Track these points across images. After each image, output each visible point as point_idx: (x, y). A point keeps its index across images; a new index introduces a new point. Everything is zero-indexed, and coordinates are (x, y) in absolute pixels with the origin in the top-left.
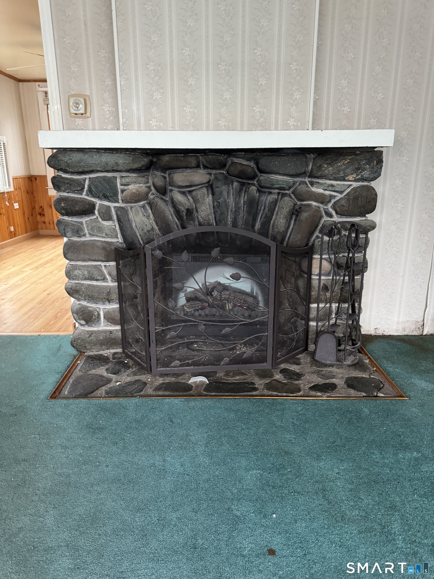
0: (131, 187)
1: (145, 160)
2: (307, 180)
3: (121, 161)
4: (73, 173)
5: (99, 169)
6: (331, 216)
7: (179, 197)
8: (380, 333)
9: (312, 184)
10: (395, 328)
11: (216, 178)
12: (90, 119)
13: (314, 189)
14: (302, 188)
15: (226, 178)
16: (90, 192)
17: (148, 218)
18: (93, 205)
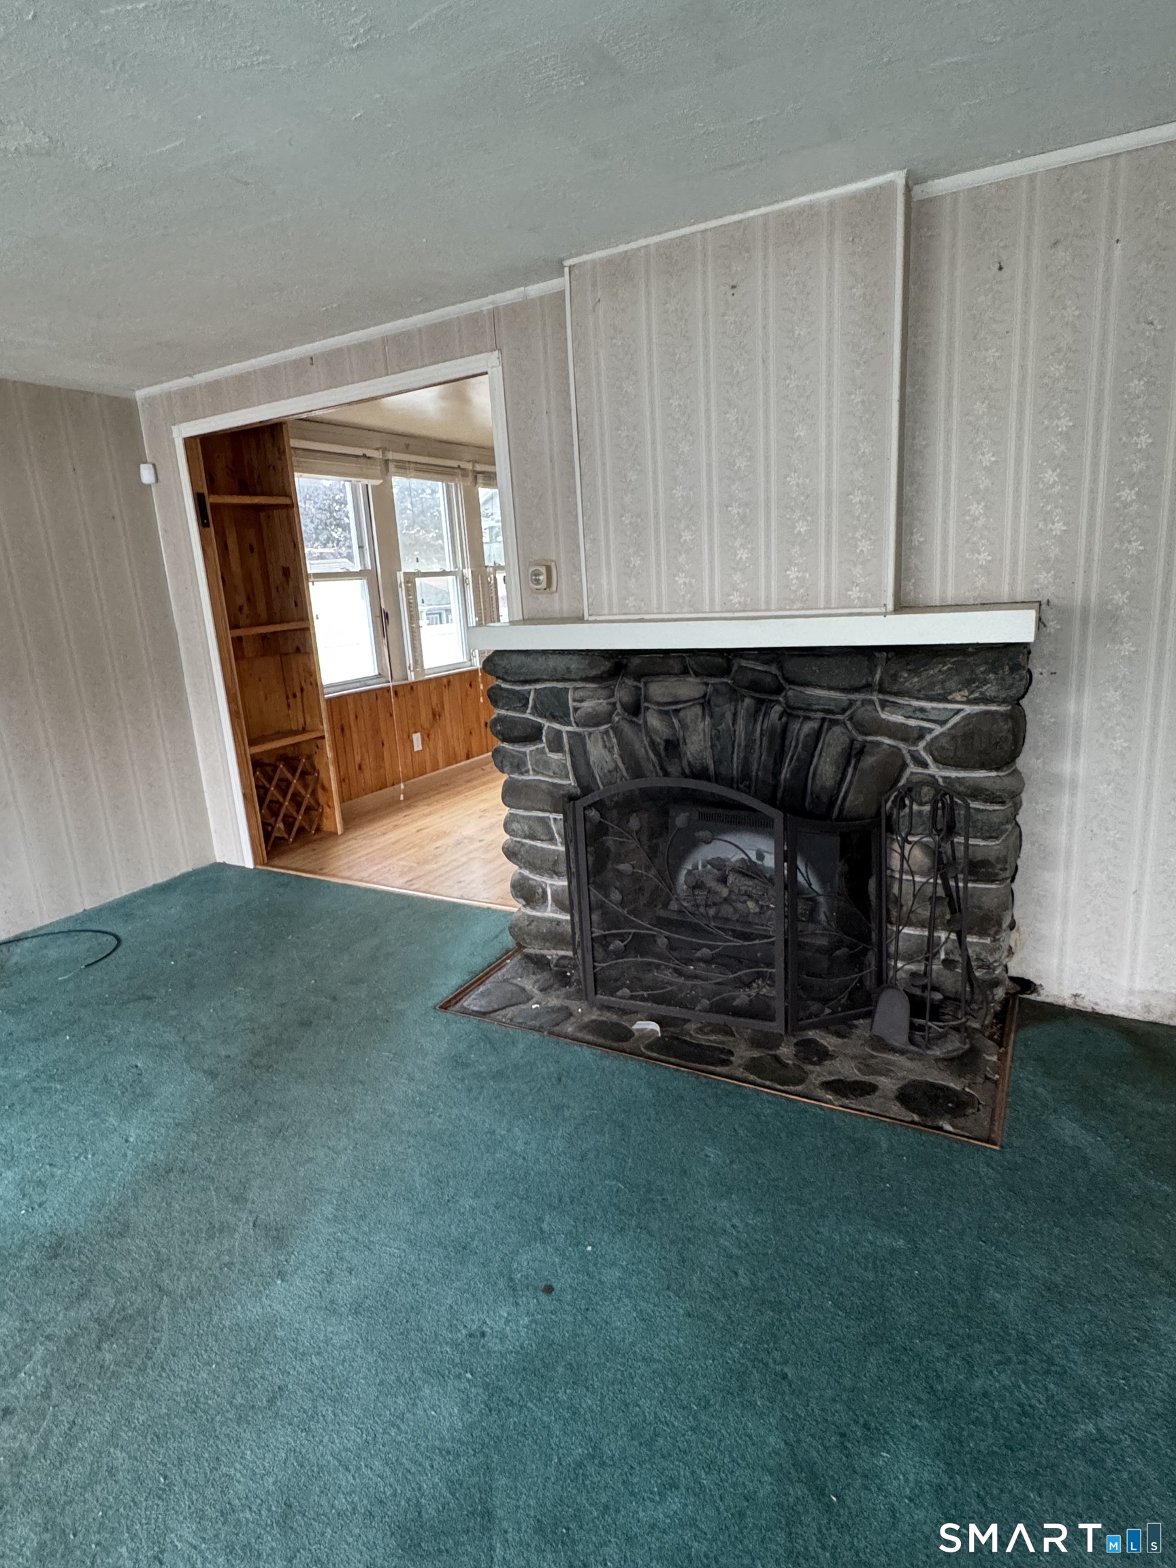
0: (585, 704)
1: (606, 665)
2: (875, 697)
3: (573, 666)
4: (514, 682)
5: (545, 677)
6: (924, 765)
7: (655, 720)
8: (1086, 1005)
9: (884, 704)
11: (716, 690)
12: (556, 595)
13: (887, 715)
14: (863, 713)
15: (733, 691)
16: (535, 711)
17: (611, 750)
18: (539, 728)
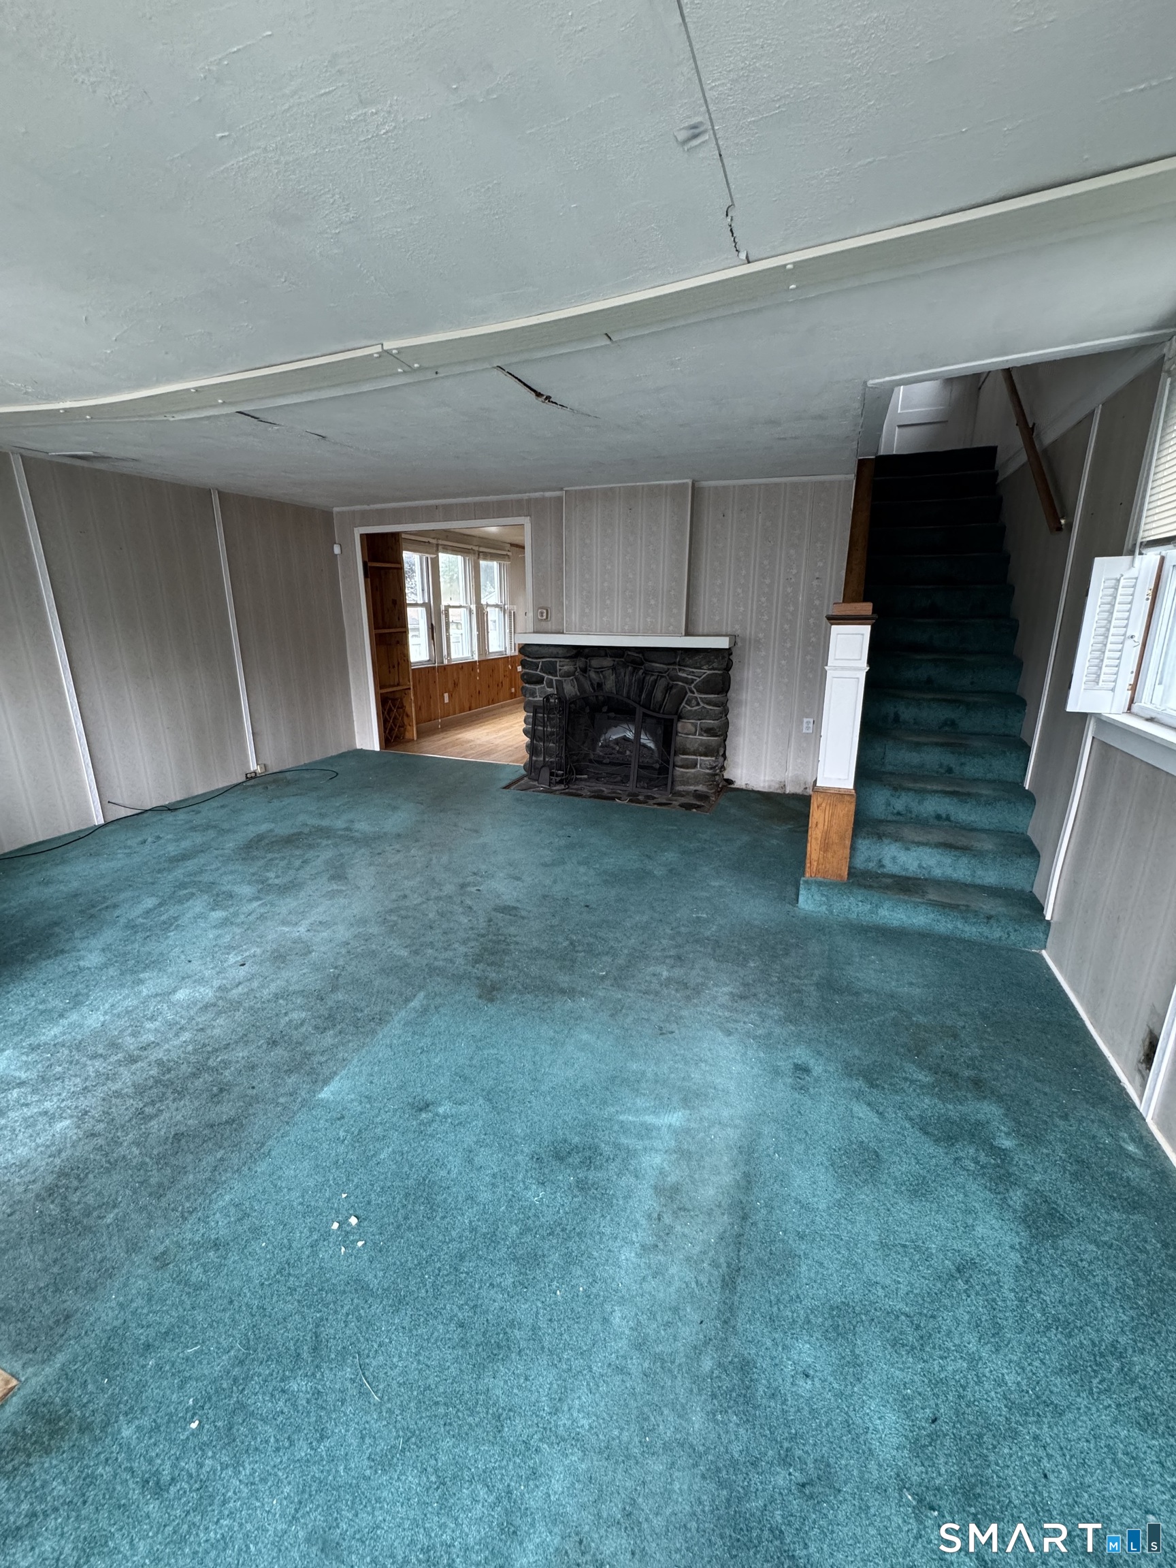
0: (564, 668)
1: (574, 652)
2: (677, 667)
3: (560, 652)
4: (533, 658)
5: (547, 656)
6: (694, 693)
9: (680, 670)
10: (762, 785)
11: (618, 663)
12: (550, 622)
15: (624, 666)
17: (574, 687)
18: (543, 678)
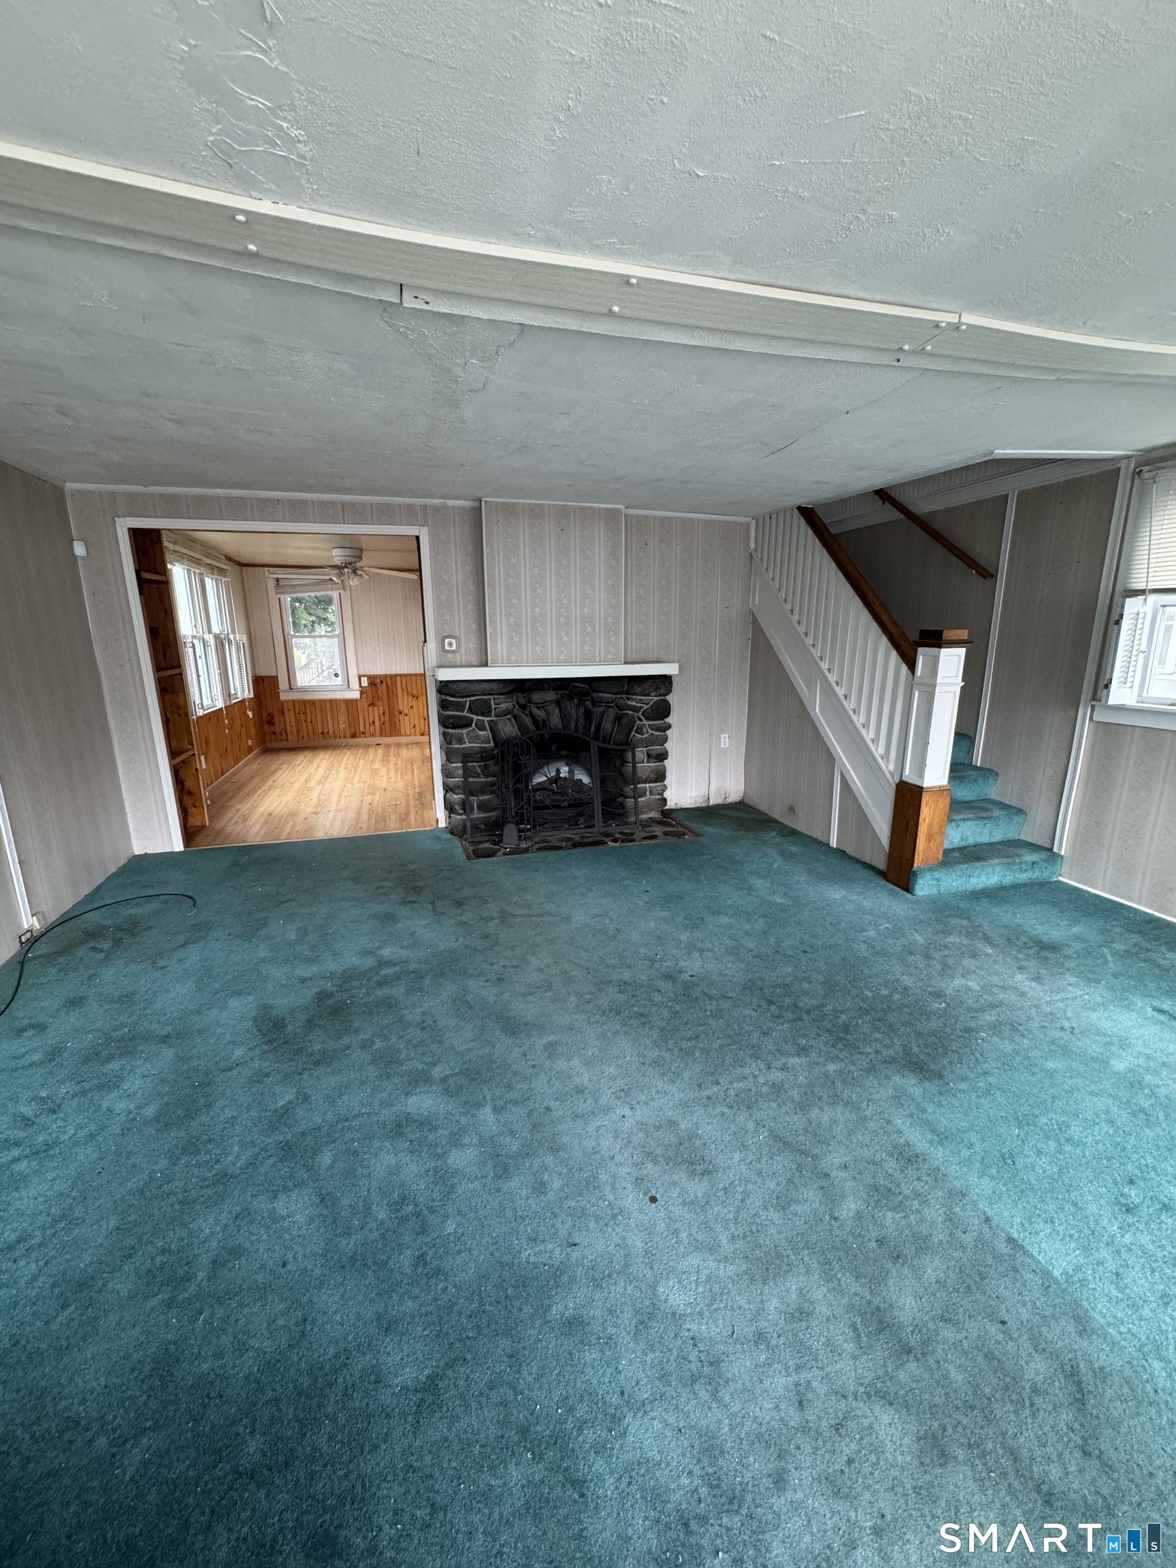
0: (502, 705)
2: (624, 696)
3: (494, 688)
4: (457, 697)
5: (477, 693)
6: (641, 720)
7: (536, 711)
8: (679, 806)
11: (562, 696)
12: (458, 654)
13: (629, 703)
14: (621, 702)
15: (568, 696)
16: (470, 710)
17: (513, 726)
18: (471, 720)
